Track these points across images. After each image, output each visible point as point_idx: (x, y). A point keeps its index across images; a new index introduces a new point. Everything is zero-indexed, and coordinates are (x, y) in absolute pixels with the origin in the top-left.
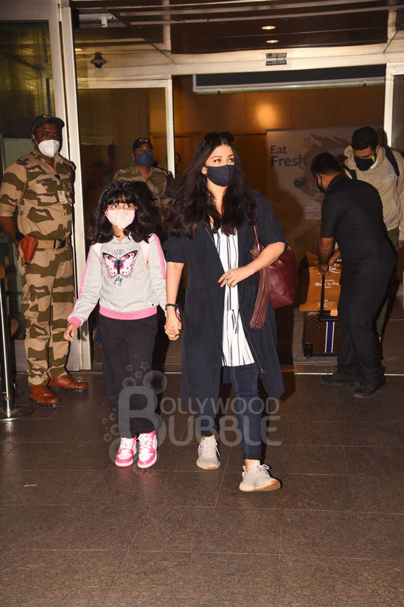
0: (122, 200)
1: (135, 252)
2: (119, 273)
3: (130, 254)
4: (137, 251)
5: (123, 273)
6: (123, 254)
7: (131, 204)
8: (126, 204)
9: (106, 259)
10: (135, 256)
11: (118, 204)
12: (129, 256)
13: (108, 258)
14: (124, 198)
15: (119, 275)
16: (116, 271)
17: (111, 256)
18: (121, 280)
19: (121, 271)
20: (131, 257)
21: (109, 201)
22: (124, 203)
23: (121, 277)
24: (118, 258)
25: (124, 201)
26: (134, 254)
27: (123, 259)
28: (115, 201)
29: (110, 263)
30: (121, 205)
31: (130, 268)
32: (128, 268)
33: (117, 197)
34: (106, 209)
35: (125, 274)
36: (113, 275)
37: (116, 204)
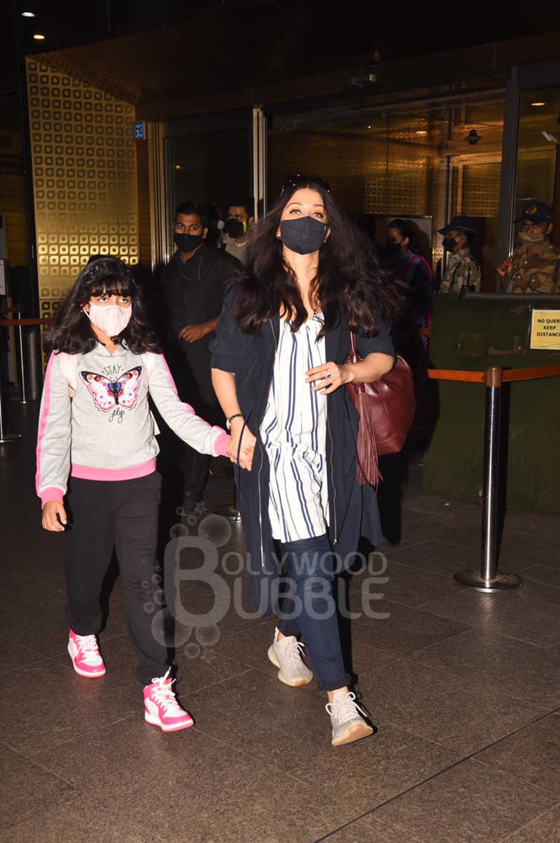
0: (117, 290)
1: (139, 369)
2: (117, 403)
3: (131, 372)
4: (140, 367)
5: (124, 402)
6: (121, 373)
7: (128, 298)
8: (122, 298)
9: (92, 381)
10: (139, 375)
11: (110, 296)
12: (131, 375)
13: (95, 379)
14: (120, 287)
15: (119, 406)
16: (112, 400)
17: (100, 376)
18: (122, 413)
19: (120, 400)
20: (135, 377)
21: (94, 291)
22: (120, 295)
23: (121, 409)
24: (114, 379)
25: (120, 292)
26: (137, 372)
27: (121, 380)
28: (105, 291)
29: (100, 388)
30: (114, 298)
31: (133, 395)
32: (130, 394)
33: (108, 285)
34: (87, 301)
35: (128, 404)
36: (107, 406)
37: (107, 296)
